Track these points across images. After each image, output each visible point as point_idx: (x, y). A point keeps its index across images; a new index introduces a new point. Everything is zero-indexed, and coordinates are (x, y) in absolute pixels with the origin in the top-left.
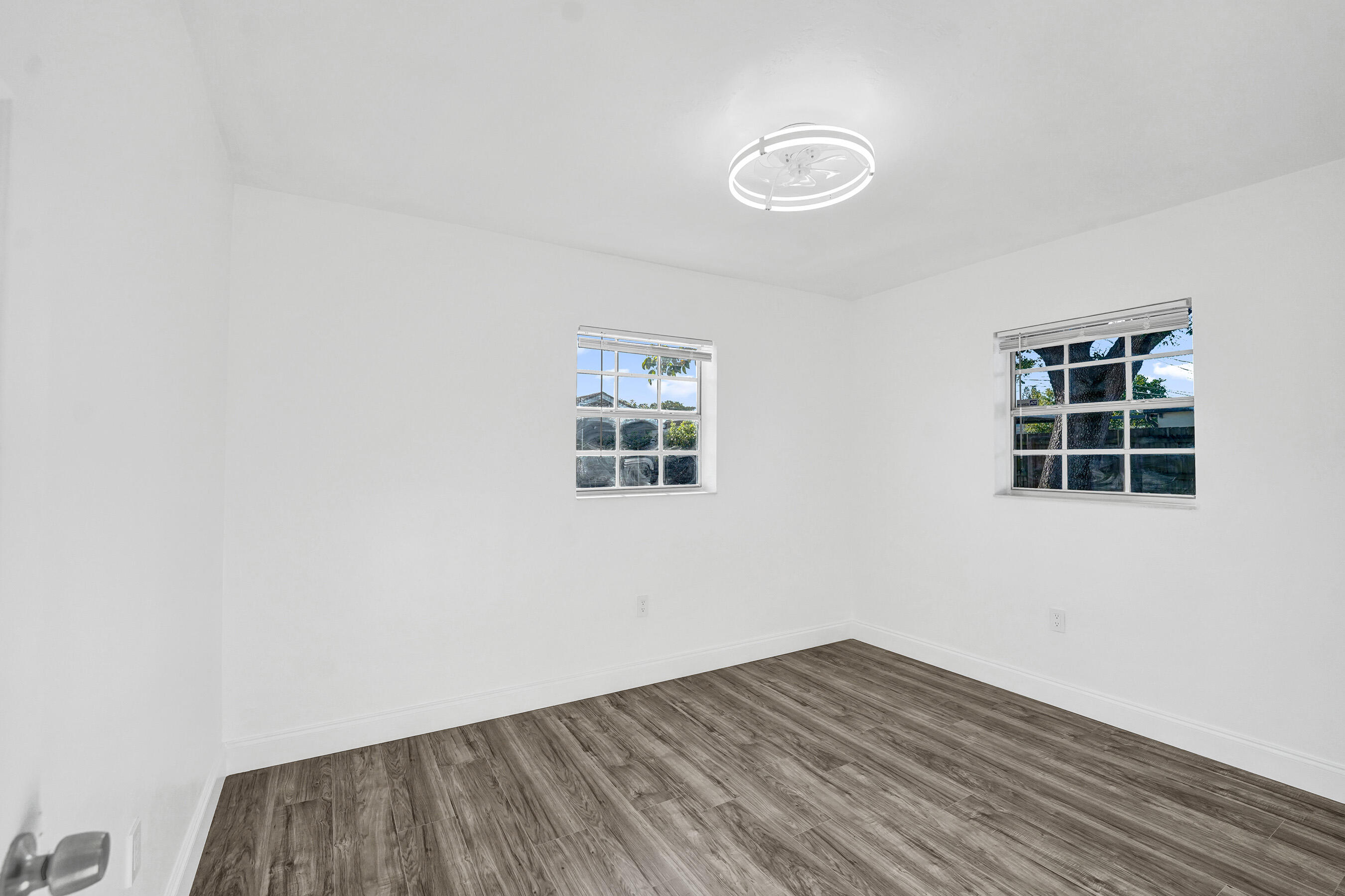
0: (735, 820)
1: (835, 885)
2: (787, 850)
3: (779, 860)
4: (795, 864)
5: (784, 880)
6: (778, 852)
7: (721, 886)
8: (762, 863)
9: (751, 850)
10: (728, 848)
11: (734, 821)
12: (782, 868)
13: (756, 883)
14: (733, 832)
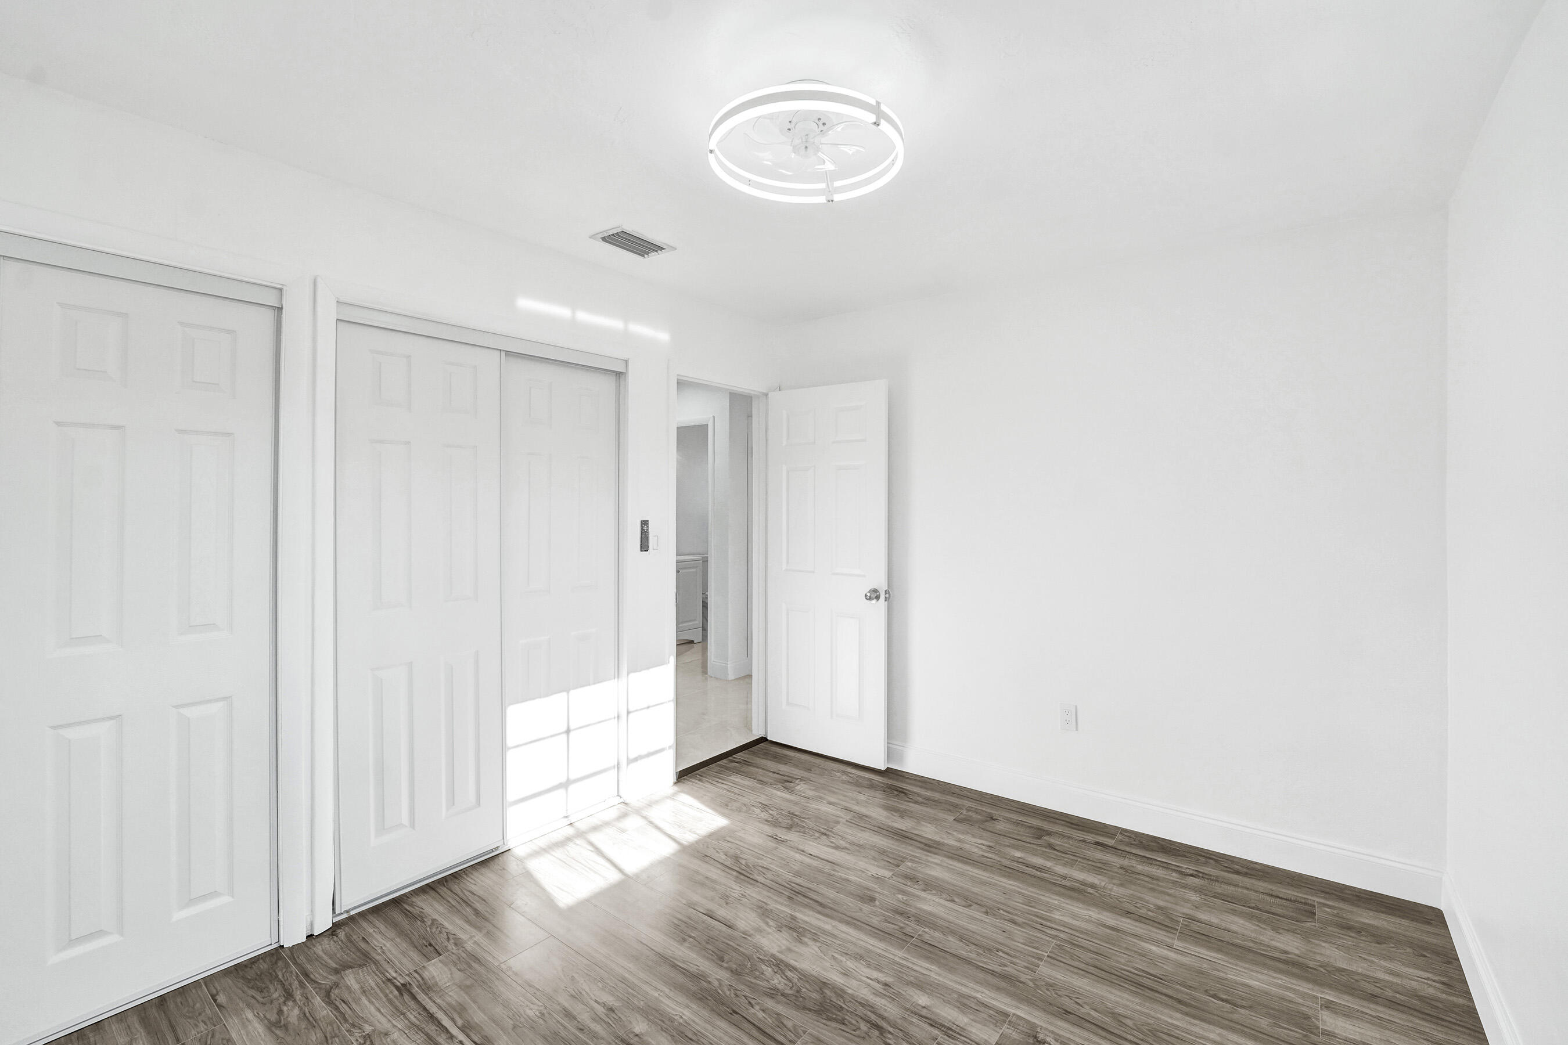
0: (890, 1036)
1: (752, 983)
2: (810, 1010)
3: (814, 994)
4: (797, 994)
5: (801, 974)
6: (819, 1004)
7: (857, 954)
8: (830, 986)
9: (850, 999)
10: (874, 993)
11: (890, 1033)
12: (808, 986)
13: (828, 965)
14: (883, 1018)
